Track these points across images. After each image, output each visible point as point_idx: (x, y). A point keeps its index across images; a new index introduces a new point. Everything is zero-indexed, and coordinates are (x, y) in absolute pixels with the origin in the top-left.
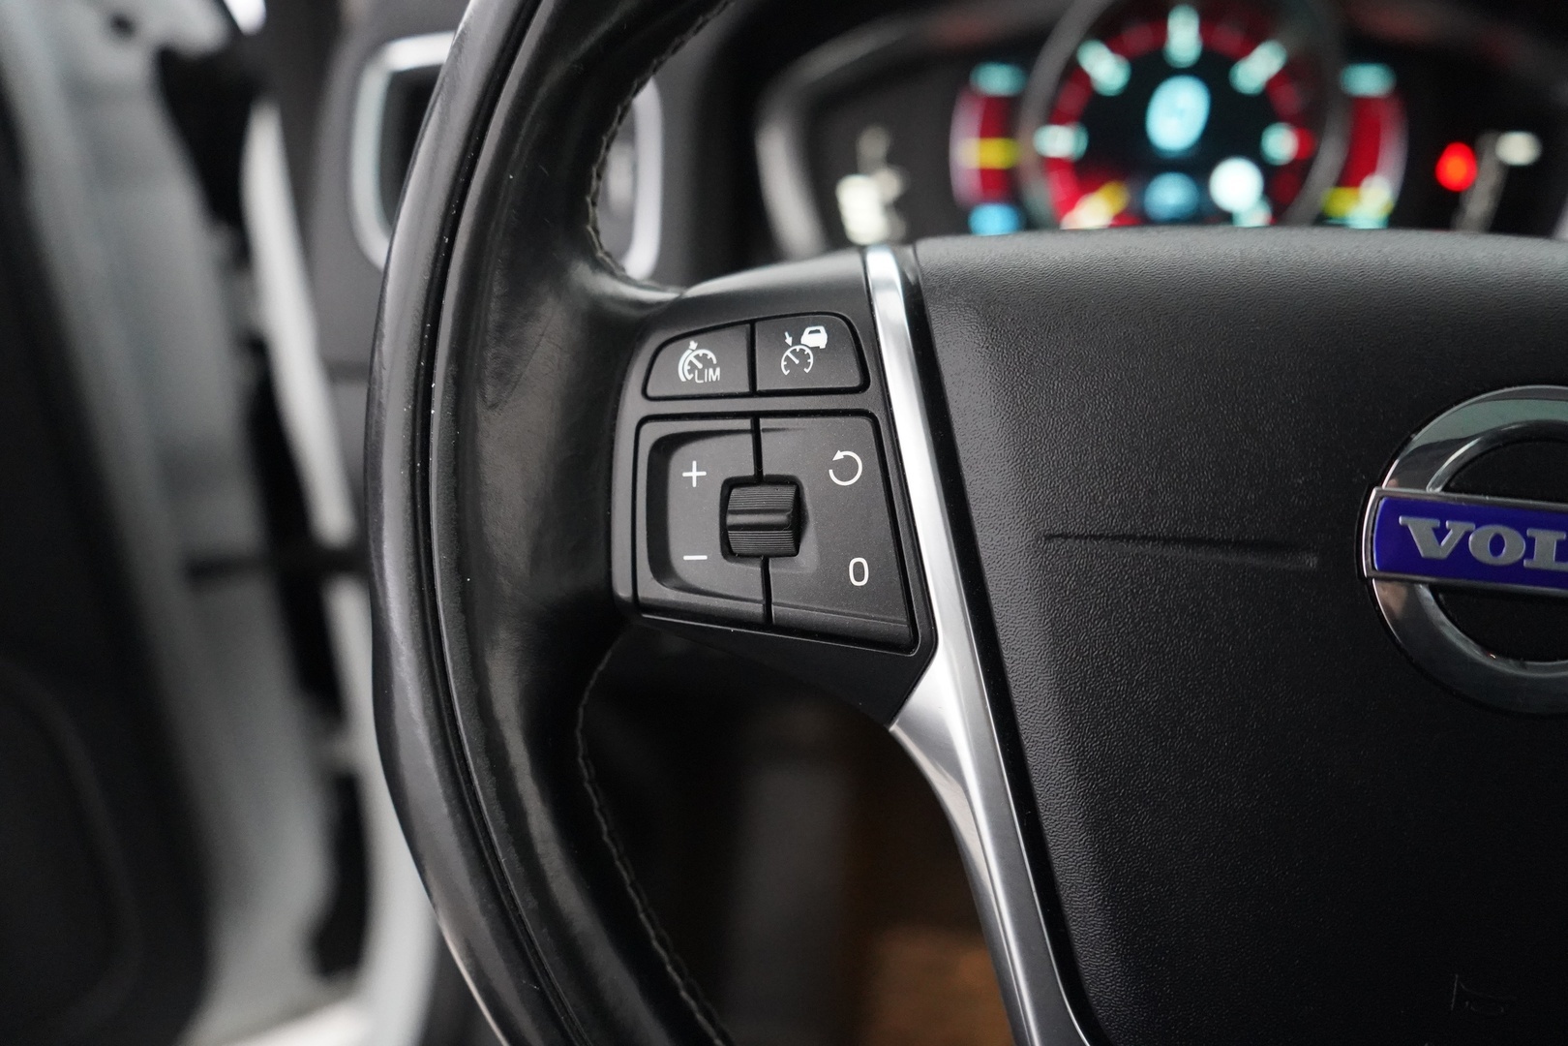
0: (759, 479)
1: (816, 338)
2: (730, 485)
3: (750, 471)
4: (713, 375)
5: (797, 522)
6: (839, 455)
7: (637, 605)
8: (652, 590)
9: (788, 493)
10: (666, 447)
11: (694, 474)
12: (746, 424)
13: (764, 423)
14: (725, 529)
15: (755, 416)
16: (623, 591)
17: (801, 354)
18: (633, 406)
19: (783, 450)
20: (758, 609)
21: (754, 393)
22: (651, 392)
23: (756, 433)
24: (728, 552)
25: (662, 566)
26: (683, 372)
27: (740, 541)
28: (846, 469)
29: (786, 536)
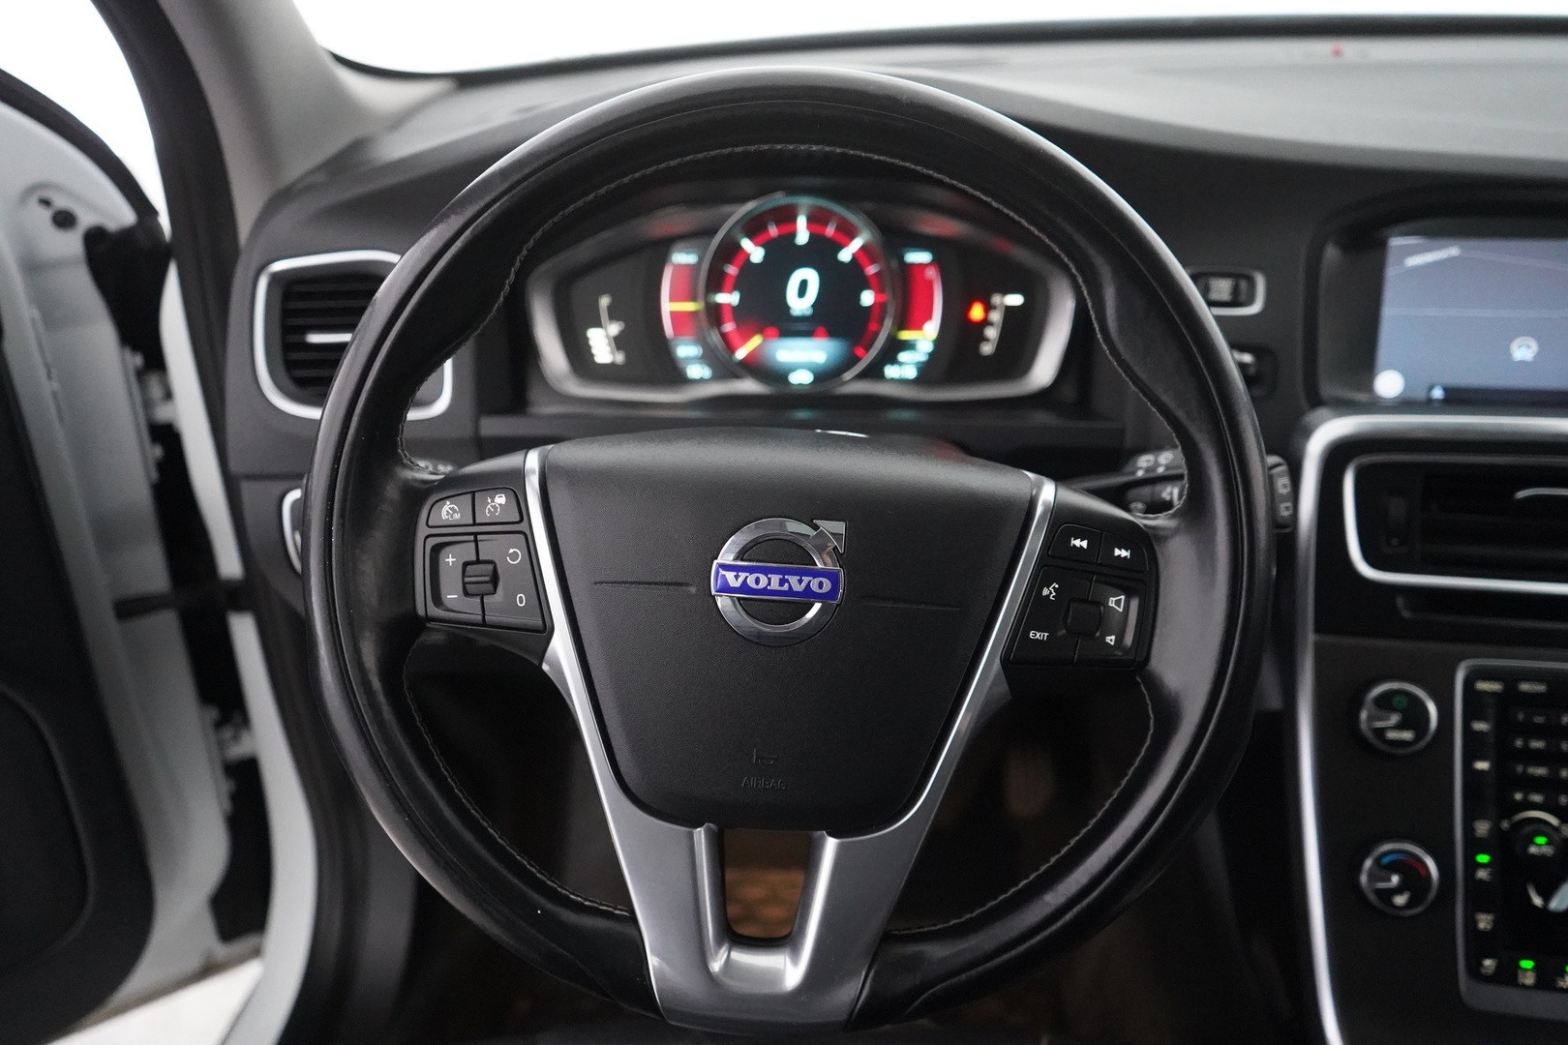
0: (478, 561)
1: (501, 499)
2: (466, 564)
3: (474, 558)
4: (457, 516)
5: (495, 579)
6: (511, 551)
7: (429, 619)
8: (435, 611)
9: (490, 567)
10: (437, 550)
11: (450, 560)
12: (472, 538)
13: (479, 537)
14: (464, 584)
15: (476, 534)
16: (421, 611)
17: (494, 507)
18: (422, 531)
19: (489, 548)
20: (480, 618)
21: (475, 524)
22: (430, 524)
23: (476, 541)
24: (466, 593)
25: (438, 600)
26: (444, 516)
27: (471, 588)
28: (514, 556)
29: (490, 586)
